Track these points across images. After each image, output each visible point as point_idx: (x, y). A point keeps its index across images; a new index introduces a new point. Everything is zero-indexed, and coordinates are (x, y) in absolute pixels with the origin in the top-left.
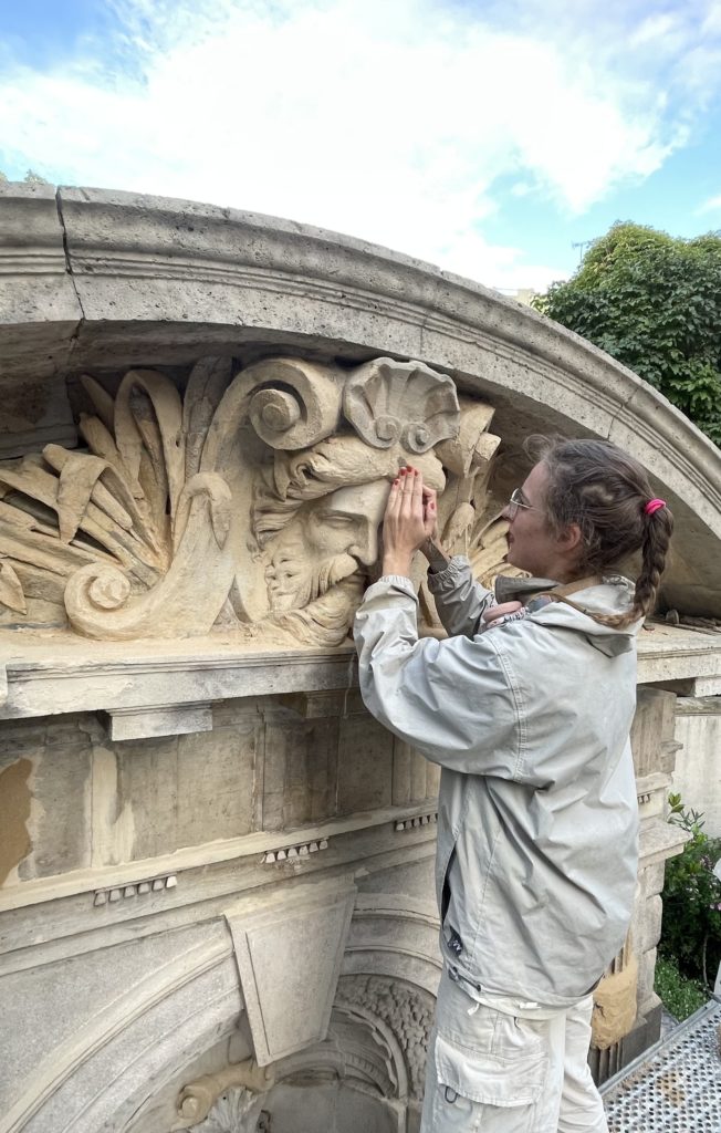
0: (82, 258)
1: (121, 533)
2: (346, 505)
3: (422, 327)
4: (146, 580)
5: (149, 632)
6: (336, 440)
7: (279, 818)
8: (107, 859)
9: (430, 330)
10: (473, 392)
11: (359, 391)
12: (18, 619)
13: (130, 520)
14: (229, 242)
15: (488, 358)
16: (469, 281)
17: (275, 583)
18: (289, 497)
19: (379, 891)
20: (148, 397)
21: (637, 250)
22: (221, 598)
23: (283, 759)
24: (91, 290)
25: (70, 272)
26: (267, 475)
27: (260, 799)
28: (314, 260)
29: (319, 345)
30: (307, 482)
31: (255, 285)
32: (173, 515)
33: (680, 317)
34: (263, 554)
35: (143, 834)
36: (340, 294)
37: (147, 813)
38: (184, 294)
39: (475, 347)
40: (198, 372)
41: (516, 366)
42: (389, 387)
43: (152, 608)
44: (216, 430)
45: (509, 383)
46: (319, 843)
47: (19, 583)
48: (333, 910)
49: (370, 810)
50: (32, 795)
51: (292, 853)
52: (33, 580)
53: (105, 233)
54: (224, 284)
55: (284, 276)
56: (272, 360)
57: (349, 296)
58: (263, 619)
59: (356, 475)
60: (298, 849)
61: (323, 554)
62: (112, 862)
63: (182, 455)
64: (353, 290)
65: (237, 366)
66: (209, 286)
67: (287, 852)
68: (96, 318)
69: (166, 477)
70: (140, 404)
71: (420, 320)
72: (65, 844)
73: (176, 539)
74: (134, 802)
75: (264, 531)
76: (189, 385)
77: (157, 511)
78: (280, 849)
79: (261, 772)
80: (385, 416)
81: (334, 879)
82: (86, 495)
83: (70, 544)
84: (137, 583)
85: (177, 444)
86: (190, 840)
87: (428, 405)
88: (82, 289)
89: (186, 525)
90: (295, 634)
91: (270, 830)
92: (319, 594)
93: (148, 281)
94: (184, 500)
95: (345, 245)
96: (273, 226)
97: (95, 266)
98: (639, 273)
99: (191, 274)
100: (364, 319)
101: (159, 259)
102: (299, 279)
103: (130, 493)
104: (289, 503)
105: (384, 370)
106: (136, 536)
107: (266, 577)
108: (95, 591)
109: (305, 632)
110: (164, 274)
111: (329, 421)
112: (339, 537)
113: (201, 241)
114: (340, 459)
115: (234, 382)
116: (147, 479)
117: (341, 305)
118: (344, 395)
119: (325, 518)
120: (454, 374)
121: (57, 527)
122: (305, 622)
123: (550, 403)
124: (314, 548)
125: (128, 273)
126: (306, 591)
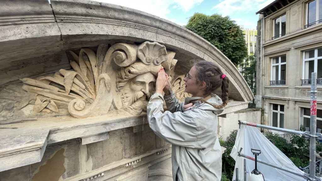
0: (60, 17)
1: (82, 90)
2: (140, 79)
3: (157, 33)
4: (90, 102)
5: (91, 115)
6: (136, 63)
7: (129, 155)
8: (86, 171)
9: (158, 34)
10: (170, 49)
11: (141, 50)
12: (57, 114)
13: (85, 87)
14: (102, 12)
15: (173, 40)
16: (168, 21)
17: (123, 100)
18: (125, 78)
19: (154, 169)
20: (87, 55)
21: (200, 18)
22: (110, 104)
23: (129, 141)
24: (63, 26)
25: (56, 22)
26: (119, 73)
27: (124, 151)
28: (127, 16)
29: (130, 39)
30: (129, 74)
31: (111, 23)
32: (96, 85)
33: (210, 31)
34: (120, 93)
35: (95, 163)
36: (134, 25)
37: (95, 158)
38: (91, 26)
39: (170, 38)
40: (99, 48)
41: (180, 42)
42: (149, 49)
43: (91, 109)
44: (105, 62)
45: (179, 46)
46: (139, 160)
47: (56, 105)
48: (144, 176)
49: (151, 150)
50: (65, 157)
51: (133, 163)
52: (60, 104)
53: (65, 10)
54: (102, 24)
55: (119, 21)
56: (118, 44)
57: (137, 26)
58: (121, 109)
59: (142, 72)
60: (134, 162)
61: (135, 92)
62: (87, 171)
63: (97, 69)
64: (138, 24)
65: (109, 46)
66: (98, 24)
67: (131, 163)
68: (65, 34)
69: (93, 75)
70: (85, 57)
71: (156, 31)
72: (75, 168)
73: (97, 91)
74: (92, 156)
75: (120, 87)
76: (97, 52)
77: (92, 84)
78: (130, 163)
79: (124, 144)
80: (148, 56)
81: (143, 168)
82: (72, 82)
83: (69, 94)
84: (88, 103)
85: (96, 67)
86: (106, 163)
87: (159, 53)
88: (60, 26)
89: (99, 87)
90: (129, 112)
91: (127, 158)
92: (135, 102)
93: (80, 24)
94: (98, 81)
95: (135, 12)
96: (114, 7)
97: (64, 20)
98: (201, 23)
99: (93, 21)
100: (141, 32)
101: (83, 17)
102: (123, 21)
103: (84, 80)
104: (125, 80)
105: (147, 45)
106: (86, 91)
107: (121, 98)
108: (76, 106)
109: (132, 111)
110: (85, 21)
111: (134, 58)
112: (139, 87)
113: (95, 12)
114: (137, 68)
115: (108, 50)
116: (89, 76)
117: (135, 28)
118: (137, 52)
119: (135, 83)
120: (165, 45)
121: (65, 90)
122: (131, 109)
123: (189, 51)
124: (133, 90)
125: (74, 21)
126: (131, 101)
